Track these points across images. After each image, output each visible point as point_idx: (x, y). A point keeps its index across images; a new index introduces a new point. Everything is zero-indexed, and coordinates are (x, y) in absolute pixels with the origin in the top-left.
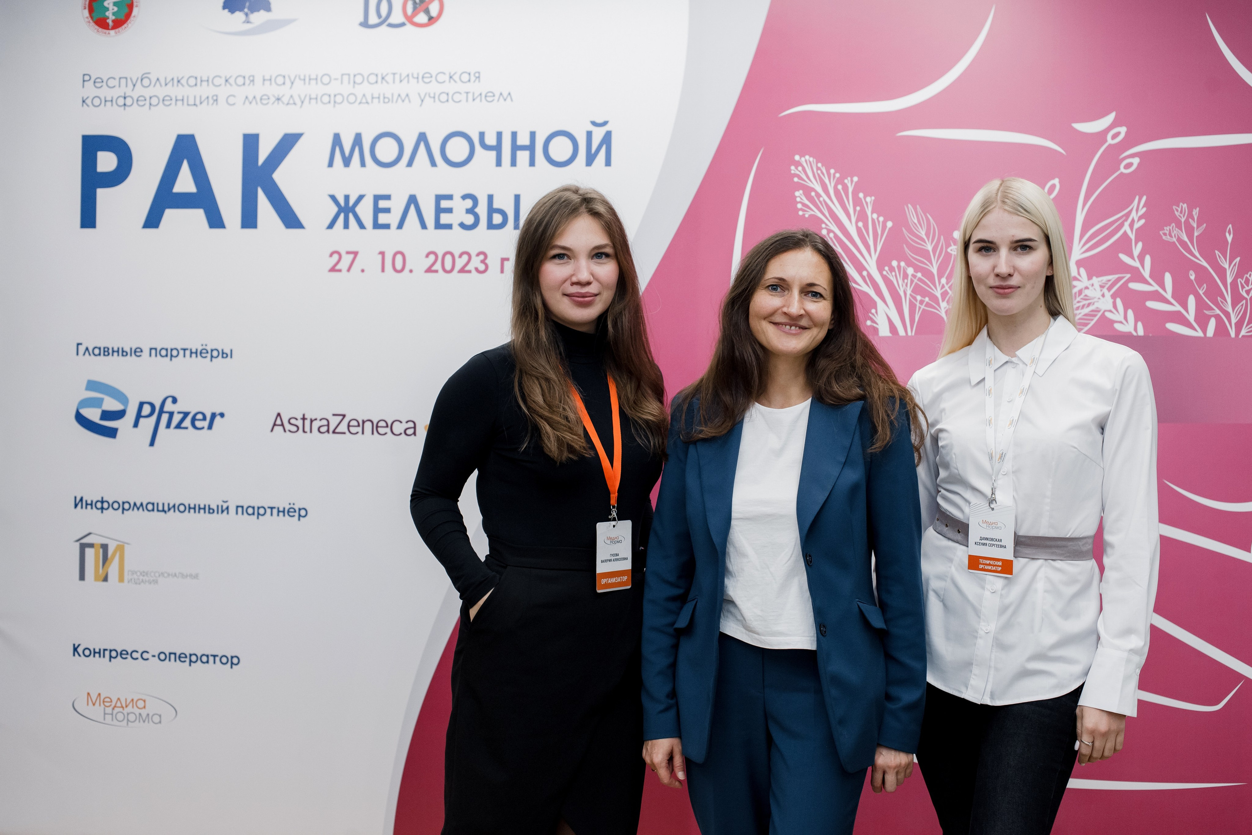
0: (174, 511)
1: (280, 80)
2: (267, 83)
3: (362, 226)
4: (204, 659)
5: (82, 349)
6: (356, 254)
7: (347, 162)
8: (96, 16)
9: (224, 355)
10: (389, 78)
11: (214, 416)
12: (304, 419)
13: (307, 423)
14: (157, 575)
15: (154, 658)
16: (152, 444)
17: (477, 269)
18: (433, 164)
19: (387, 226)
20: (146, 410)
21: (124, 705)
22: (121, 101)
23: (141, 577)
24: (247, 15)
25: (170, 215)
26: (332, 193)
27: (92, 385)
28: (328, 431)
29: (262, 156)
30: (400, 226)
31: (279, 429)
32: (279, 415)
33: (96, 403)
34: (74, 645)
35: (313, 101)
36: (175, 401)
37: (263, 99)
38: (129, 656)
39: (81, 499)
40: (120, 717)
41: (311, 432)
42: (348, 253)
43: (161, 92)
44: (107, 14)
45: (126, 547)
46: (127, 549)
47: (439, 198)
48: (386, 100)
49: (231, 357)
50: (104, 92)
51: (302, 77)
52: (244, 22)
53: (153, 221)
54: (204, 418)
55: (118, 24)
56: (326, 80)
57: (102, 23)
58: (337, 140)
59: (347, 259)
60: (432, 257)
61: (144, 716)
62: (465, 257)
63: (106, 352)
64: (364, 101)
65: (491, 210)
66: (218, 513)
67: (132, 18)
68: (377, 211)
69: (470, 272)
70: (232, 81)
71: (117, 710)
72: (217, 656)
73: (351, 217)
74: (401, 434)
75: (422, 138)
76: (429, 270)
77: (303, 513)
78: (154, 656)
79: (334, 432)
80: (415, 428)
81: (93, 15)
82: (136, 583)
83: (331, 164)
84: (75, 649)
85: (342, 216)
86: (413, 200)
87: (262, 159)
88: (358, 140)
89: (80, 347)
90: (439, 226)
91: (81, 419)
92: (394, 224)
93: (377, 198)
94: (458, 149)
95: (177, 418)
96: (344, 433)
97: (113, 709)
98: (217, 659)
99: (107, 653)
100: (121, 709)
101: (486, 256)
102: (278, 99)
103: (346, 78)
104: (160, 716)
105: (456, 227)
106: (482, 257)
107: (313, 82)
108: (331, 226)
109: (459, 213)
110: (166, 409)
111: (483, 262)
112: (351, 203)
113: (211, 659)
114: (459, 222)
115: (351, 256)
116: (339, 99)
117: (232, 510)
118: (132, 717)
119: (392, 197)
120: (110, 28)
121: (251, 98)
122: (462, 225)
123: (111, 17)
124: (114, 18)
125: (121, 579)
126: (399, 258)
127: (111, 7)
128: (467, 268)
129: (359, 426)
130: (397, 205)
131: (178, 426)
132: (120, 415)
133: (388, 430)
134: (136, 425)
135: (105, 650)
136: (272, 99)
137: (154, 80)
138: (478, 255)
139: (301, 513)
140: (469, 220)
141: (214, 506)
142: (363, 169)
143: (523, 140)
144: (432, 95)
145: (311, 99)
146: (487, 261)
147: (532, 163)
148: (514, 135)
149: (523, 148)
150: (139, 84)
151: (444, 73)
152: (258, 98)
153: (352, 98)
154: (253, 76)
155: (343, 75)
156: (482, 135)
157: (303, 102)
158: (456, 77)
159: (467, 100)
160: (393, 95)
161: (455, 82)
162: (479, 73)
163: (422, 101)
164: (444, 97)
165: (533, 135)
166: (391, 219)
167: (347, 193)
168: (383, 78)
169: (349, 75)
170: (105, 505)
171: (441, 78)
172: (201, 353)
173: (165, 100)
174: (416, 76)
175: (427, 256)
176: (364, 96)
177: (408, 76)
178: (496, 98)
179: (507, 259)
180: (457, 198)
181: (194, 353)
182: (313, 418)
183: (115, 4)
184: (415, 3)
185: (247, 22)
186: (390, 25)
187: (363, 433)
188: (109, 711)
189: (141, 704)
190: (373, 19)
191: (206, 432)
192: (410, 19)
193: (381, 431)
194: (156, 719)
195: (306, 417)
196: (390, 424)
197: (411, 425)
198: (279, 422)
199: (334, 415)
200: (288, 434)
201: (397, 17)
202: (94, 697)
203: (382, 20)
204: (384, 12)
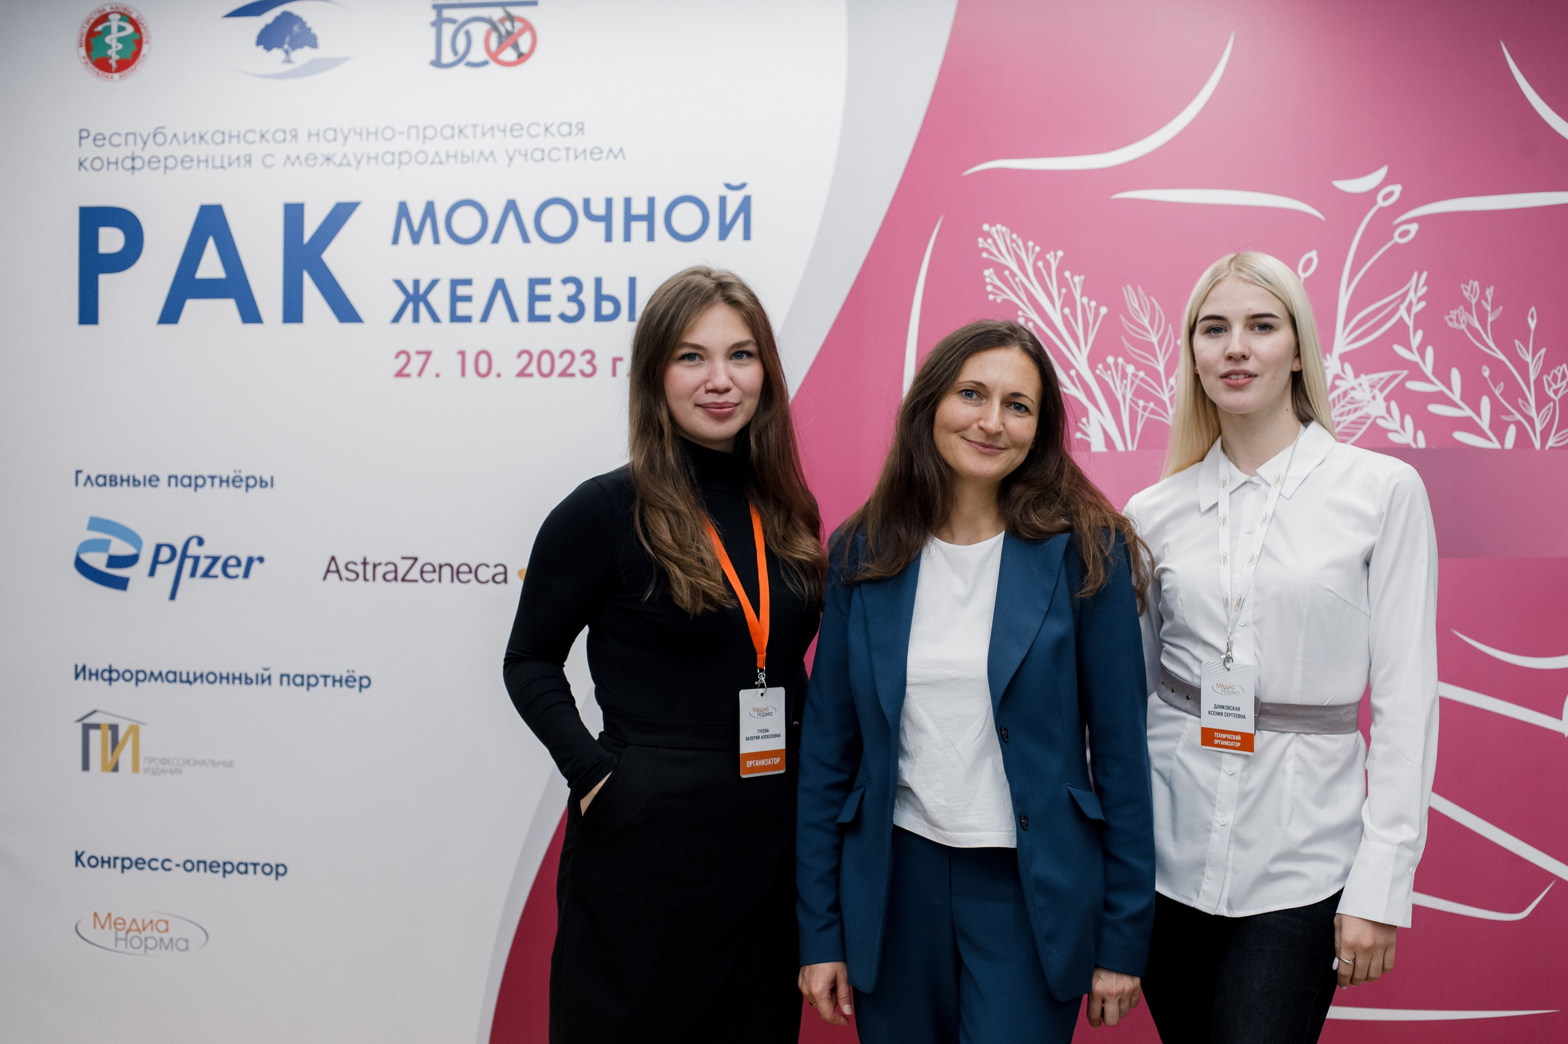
0: (202, 682)
1: (330, 135)
2: (314, 138)
3: (435, 318)
4: (242, 868)
5: (82, 478)
6: (428, 354)
7: (416, 238)
8: (96, 55)
9: (263, 483)
10: (469, 131)
11: (250, 561)
12: (365, 563)
13: (369, 568)
14: (181, 762)
15: (178, 868)
16: (173, 596)
17: (582, 373)
18: (526, 239)
19: (467, 319)
20: (165, 554)
21: (141, 928)
22: (128, 163)
23: (161, 766)
24: (287, 52)
25: (192, 307)
26: (397, 277)
27: (96, 524)
28: (396, 579)
29: (310, 230)
30: (485, 318)
31: (332, 577)
32: (333, 559)
33: (101, 545)
34: (77, 852)
35: (373, 162)
36: (201, 542)
37: (309, 159)
38: (146, 866)
39: (84, 668)
40: (136, 943)
41: (374, 579)
42: (419, 353)
43: (179, 151)
44: (109, 52)
45: (141, 727)
46: (142, 729)
47: (533, 283)
48: (465, 159)
49: (272, 486)
50: (107, 152)
51: (358, 131)
52: (284, 62)
53: (170, 314)
54: (239, 564)
55: (124, 65)
56: (388, 134)
57: (102, 65)
58: (403, 211)
59: (417, 361)
60: (525, 358)
61: (166, 941)
62: (567, 358)
63: (113, 481)
64: (437, 160)
65: (600, 297)
66: (257, 683)
67: (141, 58)
68: (455, 299)
69: (573, 375)
70: (269, 136)
71: (131, 934)
72: (259, 864)
73: (422, 307)
74: (487, 581)
75: (511, 206)
76: (522, 374)
77: (365, 682)
78: (178, 865)
79: (403, 580)
80: (505, 573)
81: (92, 54)
82: (154, 774)
83: (395, 241)
84: (78, 858)
85: (410, 307)
86: (500, 285)
87: (308, 233)
88: (430, 210)
89: (80, 475)
90: (533, 317)
91: (82, 567)
92: (477, 316)
93: (455, 283)
94: (556, 221)
95: (204, 564)
96: (416, 581)
97: (127, 933)
98: (259, 868)
99: (119, 862)
100: (137, 933)
101: (593, 355)
102: (328, 159)
103: (413, 131)
104: (187, 941)
105: (555, 319)
106: (588, 357)
107: (372, 137)
108: (397, 319)
109: (559, 301)
110: (190, 552)
111: (590, 362)
112: (422, 289)
113: (251, 868)
114: (559, 312)
115: (423, 357)
116: (405, 158)
117: (275, 679)
118: (151, 943)
119: (474, 282)
120: (114, 69)
121: (293, 158)
122: (563, 317)
123: (114, 56)
124: (118, 57)
125: (136, 768)
126: (483, 359)
127: (114, 43)
128: (570, 371)
129: (434, 571)
130: (480, 292)
131: (206, 574)
132: (131, 560)
133: (472, 576)
134: (152, 573)
135: (116, 858)
136: (321, 159)
137: (170, 137)
138: (584, 353)
139: (362, 683)
140: (572, 310)
141: (252, 675)
142: (437, 246)
143: (639, 208)
144: (523, 152)
145: (369, 158)
146: (595, 362)
147: (651, 237)
148: (628, 202)
149: (639, 218)
150: (150, 141)
151: (538, 125)
152: (303, 158)
153: (421, 157)
154: (296, 130)
155: (409, 128)
156: (587, 202)
157: (359, 162)
158: (554, 129)
159: (568, 158)
160: (473, 153)
161: (552, 135)
162: (582, 123)
163: (511, 159)
164: (538, 155)
165: (651, 201)
166: (474, 309)
167: (416, 277)
168: (461, 131)
169: (417, 128)
170: (114, 675)
171: (534, 130)
172: (233, 481)
173: (184, 162)
174: (502, 127)
175: (519, 355)
176: (437, 154)
177: (492, 128)
178: (605, 155)
179: (621, 359)
180: (556, 282)
181: (224, 481)
182: (377, 562)
183: (119, 40)
184: (500, 35)
185: (288, 61)
186: (469, 64)
187: (440, 580)
188: (122, 934)
189: (162, 926)
190: (447, 57)
191: (240, 580)
192: (494, 56)
193: (463, 577)
194: (182, 945)
195: (368, 560)
196: (473, 569)
197: (501, 569)
198: (333, 568)
199: (403, 558)
200: (345, 582)
201: (478, 53)
202: (103, 917)
203: (458, 57)
204: (461, 47)
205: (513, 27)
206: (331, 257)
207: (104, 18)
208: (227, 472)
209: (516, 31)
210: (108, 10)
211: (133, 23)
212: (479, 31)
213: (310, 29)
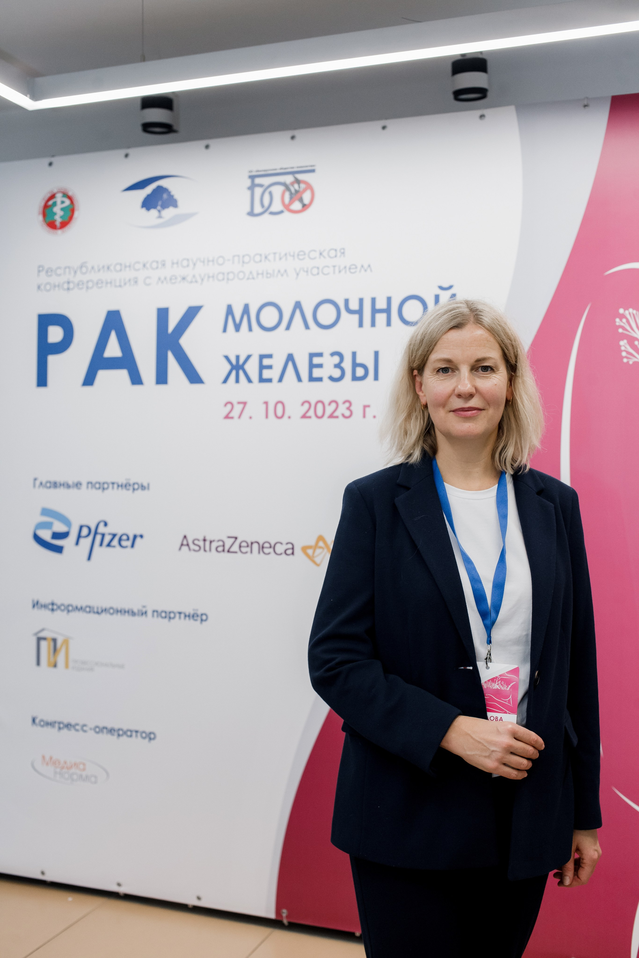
0: (106, 614)
1: (185, 263)
2: (175, 266)
3: (249, 380)
4: (129, 733)
5: (38, 483)
6: (245, 403)
7: (237, 328)
8: (48, 219)
9: (143, 487)
10: (271, 257)
11: (135, 537)
12: (205, 540)
13: (207, 543)
14: (93, 664)
15: (91, 731)
16: (89, 558)
17: (343, 415)
18: (307, 327)
19: (270, 380)
20: (85, 531)
21: (69, 767)
22: (66, 286)
23: (82, 666)
24: (159, 211)
25: (102, 375)
26: (226, 354)
27: (45, 512)
28: (224, 551)
29: (172, 326)
30: (280, 380)
31: (185, 548)
32: (185, 537)
33: (47, 525)
34: (33, 717)
35: (211, 279)
36: (106, 524)
37: (172, 279)
38: (73, 729)
39: (38, 602)
41: (210, 551)
42: (239, 403)
43: (95, 277)
44: (56, 217)
45: (70, 641)
46: (72, 643)
47: (312, 356)
48: (269, 276)
49: (148, 489)
50: (55, 280)
51: (202, 260)
52: (158, 217)
53: (89, 380)
54: (128, 539)
55: (64, 225)
56: (221, 261)
57: (52, 225)
58: (230, 311)
59: (238, 408)
60: (306, 406)
61: (84, 777)
62: (334, 405)
63: (55, 485)
64: (251, 277)
65: (355, 365)
66: (139, 616)
67: (73, 220)
68: (262, 367)
69: (337, 417)
70: (148, 265)
71: (64, 770)
72: (139, 731)
73: (241, 373)
74: (281, 554)
75: (298, 305)
76: (304, 416)
77: (204, 617)
78: (91, 729)
79: (228, 551)
80: (293, 549)
81: (46, 219)
82: (78, 670)
83: (225, 330)
84: (34, 720)
85: (234, 373)
86: (290, 358)
88: (246, 310)
89: (36, 481)
90: (312, 379)
91: (37, 539)
92: (276, 378)
93: (262, 357)
94: (327, 314)
95: (107, 539)
96: (236, 552)
97: (61, 770)
98: (139, 734)
99: (57, 725)
100: (67, 770)
101: (350, 404)
102: (184, 279)
103: (236, 259)
104: (96, 778)
105: (326, 380)
106: (347, 405)
107: (211, 263)
108: (225, 381)
109: (329, 368)
110: (100, 531)
111: (348, 408)
112: (241, 361)
114: (328, 375)
115: (241, 406)
116: (231, 276)
117: (150, 613)
118: (75, 777)
119: (274, 356)
120: (58, 227)
121: (162, 278)
122: (331, 378)
123: (58, 220)
124: (60, 220)
125: (67, 666)
126: (280, 407)
127: (58, 212)
128: (335, 414)
129: (248, 546)
130: (278, 362)
131: (109, 545)
132: (64, 535)
133: (271, 550)
134: (77, 543)
135: (55, 723)
136: (179, 279)
137: (90, 267)
138: (345, 402)
139: (202, 618)
140: (337, 373)
141: (136, 610)
142: (251, 333)
143: (381, 304)
144: (305, 269)
145: (209, 277)
146: (352, 408)
147: (389, 324)
148: (373, 300)
149: (381, 311)
150: (79, 272)
151: (315, 251)
152: (168, 278)
153: (241, 275)
154: (164, 261)
155: (234, 256)
156: (347, 301)
157: (202, 280)
158: (325, 254)
159: (334, 273)
160: (274, 271)
161: (324, 257)
162: (344, 249)
163: (298, 274)
164: (315, 271)
165: (389, 300)
166: (273, 374)
167: (238, 353)
168: (266, 257)
169: (238, 256)
170: (55, 607)
171: (313, 255)
172: (125, 486)
173: (98, 283)
174: (292, 254)
175: (303, 404)
176: (251, 273)
177: (286, 254)
178: (358, 269)
179: (369, 406)
180: (327, 355)
181: (120, 486)
182: (212, 539)
183: (62, 209)
184: (291, 194)
185: (160, 217)
186: (272, 213)
188: (58, 770)
189: (81, 767)
190: (258, 209)
191: (129, 550)
192: (287, 207)
193: (266, 551)
194: (93, 779)
195: (207, 538)
196: (273, 545)
197: (290, 546)
198: (185, 542)
199: (229, 537)
200: (193, 552)
201: (277, 206)
202: (47, 758)
203: (265, 209)
204: (266, 202)
205: (299, 187)
206: (185, 341)
207: (53, 196)
208: (122, 480)
209: (301, 190)
210: (55, 191)
211: (70, 198)
212: (278, 191)
213: (172, 196)
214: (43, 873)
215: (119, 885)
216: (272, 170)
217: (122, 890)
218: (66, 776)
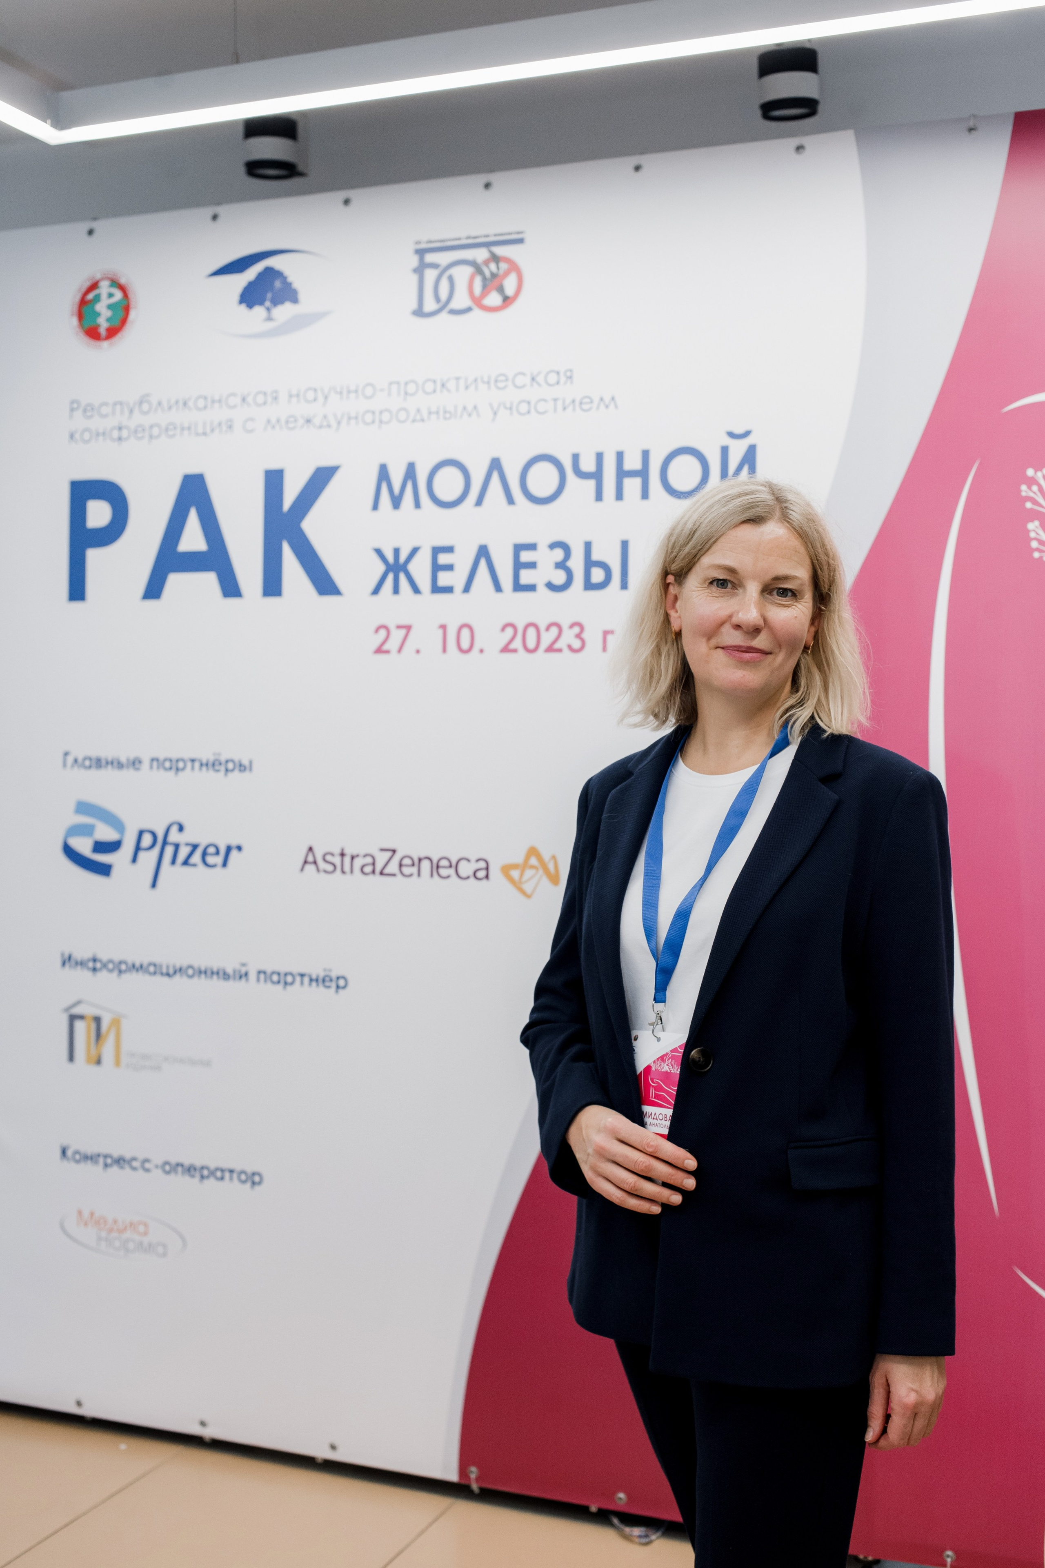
0: (181, 976)
1: (311, 395)
2: (294, 400)
3: (416, 590)
4: (219, 1174)
5: (70, 760)
6: (408, 628)
7: (396, 502)
8: (88, 324)
9: (242, 768)
10: (451, 385)
11: (229, 849)
12: (342, 855)
13: (347, 860)
14: (160, 1059)
15: (157, 1169)
16: (154, 885)
17: (570, 647)
18: (511, 501)
19: (449, 590)
20: (147, 840)
21: (121, 1229)
22: (115, 434)
23: (141, 1062)
24: (268, 309)
25: (175, 581)
26: (377, 546)
27: (83, 808)
28: (373, 872)
29: (288, 499)
30: (467, 589)
31: (310, 868)
32: (311, 849)
33: (85, 831)
34: (62, 1147)
35: (353, 422)
36: (181, 828)
37: (289, 422)
38: (127, 1166)
39: (70, 957)
41: (351, 872)
42: (399, 627)
43: (163, 419)
44: (100, 321)
45: (123, 1020)
46: (125, 1025)
47: (518, 548)
48: (448, 415)
49: (250, 770)
50: (97, 423)
51: (338, 390)
52: (265, 320)
53: (154, 590)
54: (217, 853)
55: (113, 332)
56: (369, 391)
57: (93, 333)
58: (383, 474)
59: (397, 636)
60: (509, 631)
61: (146, 1245)
62: (554, 631)
63: (98, 763)
64: (418, 417)
65: (589, 564)
66: (235, 980)
67: (128, 324)
68: (436, 568)
69: (560, 650)
70: (250, 399)
71: (113, 1235)
72: (235, 1171)
73: (402, 577)
74: (468, 877)
75: (496, 465)
76: (506, 649)
77: (342, 983)
78: (157, 1166)
79: (381, 873)
80: (487, 869)
81: (83, 323)
82: (135, 1069)
83: (375, 507)
84: (64, 1152)
85: (390, 577)
86: (483, 552)
87: (287, 503)
88: (410, 472)
89: (67, 757)
90: (518, 587)
91: (69, 851)
92: (459, 586)
93: (436, 551)
94: (543, 480)
95: (184, 852)
96: (394, 875)
97: (109, 1233)
98: (235, 1175)
99: (101, 1160)
100: (118, 1234)
101: (582, 628)
102: (308, 421)
103: (394, 388)
104: (165, 1247)
105: (542, 589)
106: (577, 630)
107: (352, 396)
108: (376, 591)
109: (545, 569)
110: (171, 839)
111: (578, 636)
112: (403, 558)
114: (546, 581)
115: (403, 632)
116: (386, 417)
117: (253, 976)
118: (131, 1246)
119: (456, 549)
120: (103, 337)
121: (274, 420)
122: (550, 586)
123: (103, 325)
124: (107, 325)
125: (118, 1063)
126: (465, 633)
127: (103, 311)
128: (557, 646)
129: (413, 865)
130: (462, 560)
131: (186, 863)
132: (112, 847)
133: (452, 871)
134: (134, 860)
135: (98, 1156)
136: (301, 421)
137: (155, 403)
138: (572, 626)
139: (339, 983)
140: (559, 577)
141: (229, 971)
142: (418, 511)
143: (633, 462)
144: (508, 405)
145: (349, 418)
146: (584, 635)
147: (645, 495)
148: (620, 456)
149: (632, 474)
150: (136, 411)
151: (523, 374)
152: (283, 420)
153: (402, 416)
154: (276, 392)
155: (391, 384)
156: (576, 458)
157: (339, 423)
158: (540, 379)
159: (555, 410)
160: (456, 407)
161: (539, 385)
162: (571, 371)
163: (495, 413)
164: (524, 408)
165: (646, 454)
166: (455, 579)
167: (397, 545)
168: (443, 385)
169: (398, 383)
170: (98, 965)
171: (520, 381)
172: (213, 765)
173: (169, 430)
174: (486, 379)
175: (503, 629)
176: (418, 411)
177: (476, 380)
178: (595, 405)
179: (612, 632)
180: (543, 547)
181: (204, 765)
182: (355, 853)
183: (110, 307)
184: (484, 279)
185: (269, 319)
186: (453, 312)
187: (419, 875)
188: (104, 1234)
189: (141, 1228)
190: (430, 305)
191: (219, 870)
192: (478, 302)
193: (443, 872)
194: (160, 1250)
195: (346, 851)
196: (454, 863)
197: (482, 864)
198: (310, 859)
199: (382, 850)
200: (323, 874)
201: (461, 300)
202: (86, 1214)
203: (441, 305)
204: (444, 293)
205: (498, 268)
206: (310, 525)
207: (94, 286)
208: (207, 756)
209: (501, 272)
210: (98, 276)
211: (122, 288)
212: (462, 274)
213: (290, 284)
214: (79, 1404)
215: (203, 1424)
216: (453, 240)
217: (208, 1433)
218: (117, 1244)
